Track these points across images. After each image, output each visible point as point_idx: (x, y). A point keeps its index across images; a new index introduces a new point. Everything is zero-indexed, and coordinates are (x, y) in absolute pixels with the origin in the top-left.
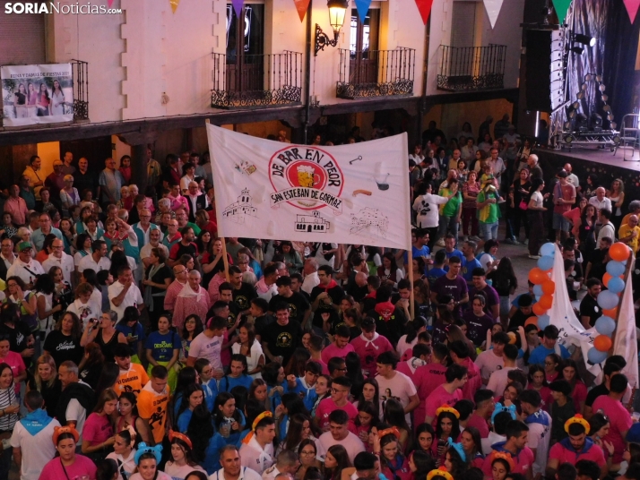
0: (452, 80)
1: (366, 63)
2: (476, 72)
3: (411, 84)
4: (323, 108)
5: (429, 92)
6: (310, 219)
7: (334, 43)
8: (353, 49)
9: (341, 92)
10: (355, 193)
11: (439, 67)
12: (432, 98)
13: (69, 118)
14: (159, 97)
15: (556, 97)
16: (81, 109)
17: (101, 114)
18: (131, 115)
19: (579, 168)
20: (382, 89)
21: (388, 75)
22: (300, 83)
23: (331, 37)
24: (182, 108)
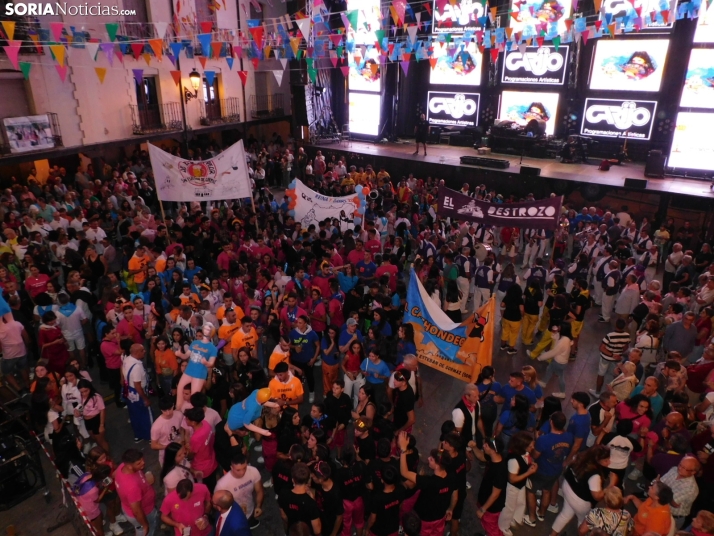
0: (259, 113)
1: (214, 106)
2: (270, 108)
3: (239, 116)
4: (195, 131)
5: (248, 120)
6: (202, 190)
7: (196, 96)
8: (206, 100)
9: (203, 122)
10: (223, 174)
11: (252, 106)
12: (251, 123)
13: (51, 145)
14: (103, 130)
15: (310, 119)
16: (57, 140)
17: (71, 141)
18: (88, 141)
19: (325, 151)
20: (224, 119)
21: (226, 112)
22: (179, 118)
23: (194, 93)
24: (116, 136)
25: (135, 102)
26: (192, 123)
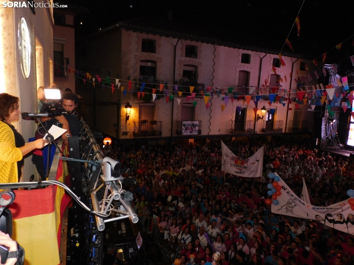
0: (293, 129)
1: (270, 123)
2: (300, 127)
3: (282, 129)
4: (258, 134)
5: (287, 131)
7: (262, 118)
8: (267, 120)
9: (263, 130)
11: (290, 125)
12: (287, 133)
13: (197, 134)
14: (218, 130)
15: (323, 135)
16: (200, 131)
17: (204, 133)
20: (274, 130)
21: (276, 127)
22: (252, 128)
23: (261, 117)
24: (223, 133)
25: (234, 119)
26: (258, 130)
